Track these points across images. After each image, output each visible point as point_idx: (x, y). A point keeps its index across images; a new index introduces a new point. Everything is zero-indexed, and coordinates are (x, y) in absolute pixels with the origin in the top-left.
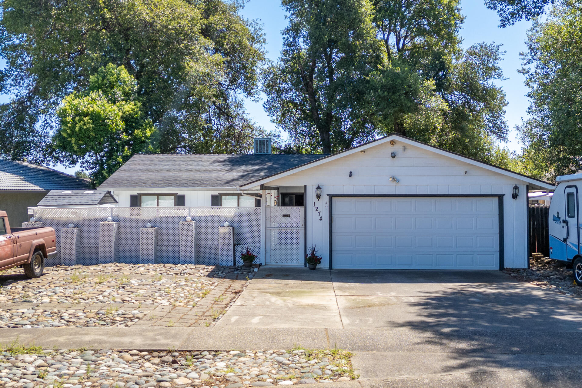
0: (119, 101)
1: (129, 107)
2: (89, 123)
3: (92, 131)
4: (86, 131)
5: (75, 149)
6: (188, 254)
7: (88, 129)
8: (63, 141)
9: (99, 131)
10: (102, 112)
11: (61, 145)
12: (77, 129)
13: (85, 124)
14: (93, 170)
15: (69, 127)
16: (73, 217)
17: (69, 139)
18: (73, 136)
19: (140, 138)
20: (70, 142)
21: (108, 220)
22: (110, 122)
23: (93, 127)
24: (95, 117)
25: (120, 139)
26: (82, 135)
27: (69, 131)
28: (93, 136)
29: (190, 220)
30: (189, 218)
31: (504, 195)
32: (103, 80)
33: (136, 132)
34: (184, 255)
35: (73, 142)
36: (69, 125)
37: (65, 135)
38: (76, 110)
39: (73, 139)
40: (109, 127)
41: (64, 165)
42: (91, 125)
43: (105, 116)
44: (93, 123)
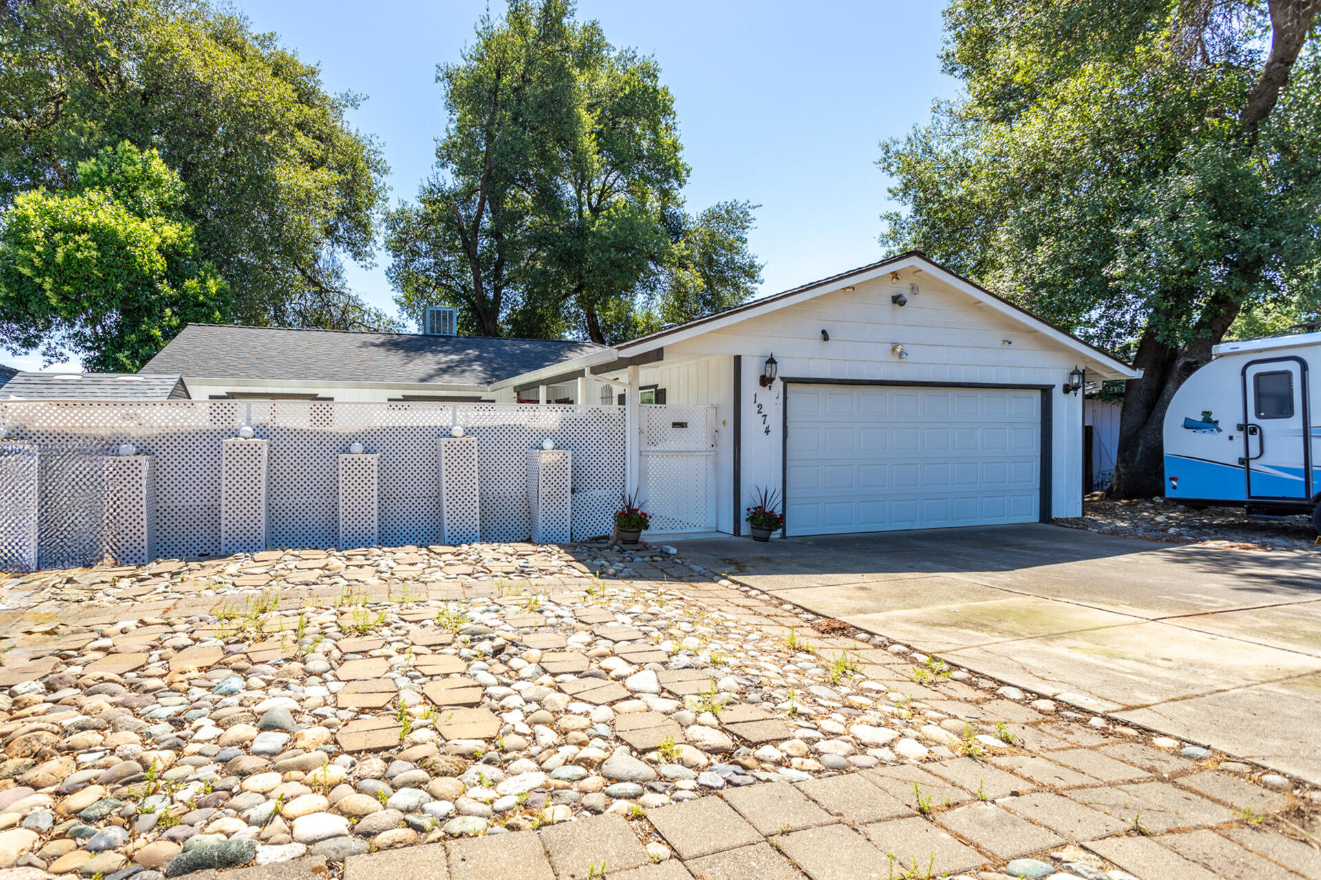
0: (149, 216)
1: (172, 231)
2: (89, 248)
3: (96, 266)
4: (81, 263)
5: (54, 301)
6: (463, 517)
7: (87, 260)
8: (17, 287)
9: (112, 267)
10: (120, 228)
11: (11, 295)
12: (60, 256)
13: (78, 250)
14: (92, 353)
15: (39, 254)
16: (131, 428)
17: (38, 280)
18: (47, 273)
19: (195, 297)
20: (40, 286)
21: (241, 434)
22: (138, 252)
23: (97, 259)
24: (103, 237)
25: (157, 292)
26: (70, 271)
27: (37, 262)
28: (98, 277)
29: (462, 434)
30: (458, 431)
31: (1053, 386)
32: (111, 171)
33: (188, 283)
34: (455, 521)
35: (47, 286)
36: (39, 248)
37: (26, 271)
38: (55, 220)
39: (47, 279)
40: (135, 261)
41: (8, 349)
42: (94, 253)
43: (128, 237)
44: (98, 249)
